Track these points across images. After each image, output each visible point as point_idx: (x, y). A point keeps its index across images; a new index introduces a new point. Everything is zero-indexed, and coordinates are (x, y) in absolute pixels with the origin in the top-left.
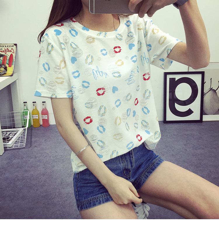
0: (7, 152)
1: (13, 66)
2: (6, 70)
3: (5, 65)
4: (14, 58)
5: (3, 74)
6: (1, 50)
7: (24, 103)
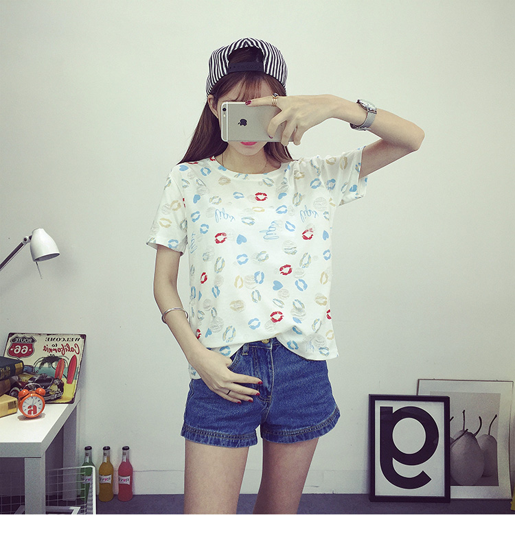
1: (75, 382)
2: (62, 390)
3: (60, 380)
4: (78, 365)
5: (55, 399)
6: (55, 348)
7: (86, 449)
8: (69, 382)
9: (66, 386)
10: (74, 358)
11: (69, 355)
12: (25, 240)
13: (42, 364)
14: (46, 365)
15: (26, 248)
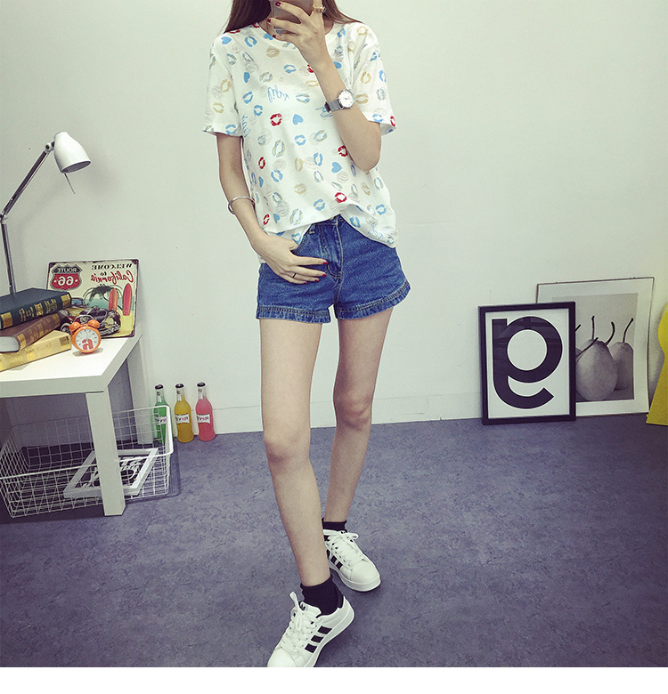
0: (131, 507)
1: (132, 313)
2: (119, 323)
3: (115, 312)
4: (134, 294)
5: (113, 333)
6: (104, 276)
7: (157, 388)
8: (126, 314)
9: (123, 319)
10: (128, 287)
11: (122, 284)
12: (47, 147)
13: (93, 295)
14: (97, 296)
15: (50, 158)
